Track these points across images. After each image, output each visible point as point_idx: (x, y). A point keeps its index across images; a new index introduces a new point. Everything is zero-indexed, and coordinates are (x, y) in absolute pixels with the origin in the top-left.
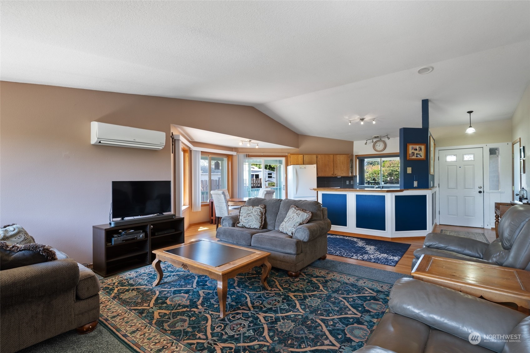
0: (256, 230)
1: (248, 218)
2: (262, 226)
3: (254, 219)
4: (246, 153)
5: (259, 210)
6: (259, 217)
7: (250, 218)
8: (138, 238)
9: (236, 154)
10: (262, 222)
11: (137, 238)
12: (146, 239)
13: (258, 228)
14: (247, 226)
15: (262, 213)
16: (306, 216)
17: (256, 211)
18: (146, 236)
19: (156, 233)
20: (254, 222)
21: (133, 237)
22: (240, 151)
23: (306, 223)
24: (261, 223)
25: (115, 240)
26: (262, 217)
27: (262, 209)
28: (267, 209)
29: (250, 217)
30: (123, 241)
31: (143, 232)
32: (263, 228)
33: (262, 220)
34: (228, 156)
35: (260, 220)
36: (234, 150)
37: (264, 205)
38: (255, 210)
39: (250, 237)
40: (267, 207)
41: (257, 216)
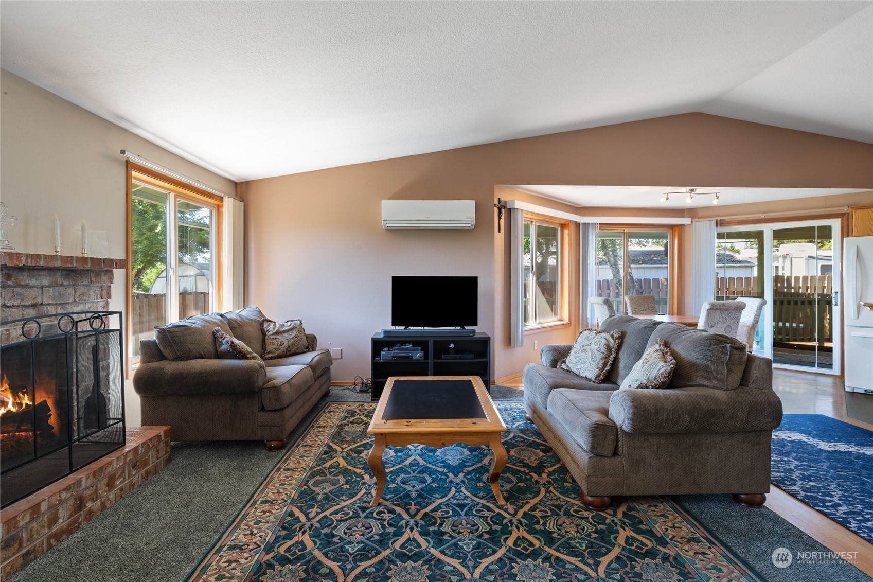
0: (589, 382)
1: (580, 354)
2: (601, 377)
3: (589, 359)
4: (717, 218)
5: (604, 341)
6: (599, 356)
7: (584, 355)
8: (414, 358)
9: (690, 223)
10: (604, 368)
11: (412, 357)
12: (427, 361)
13: (593, 379)
14: (575, 370)
15: (609, 348)
16: (660, 369)
17: (599, 341)
18: (426, 356)
19: (443, 355)
20: (588, 364)
21: (407, 355)
22: (700, 213)
23: (653, 388)
24: (602, 370)
25: (386, 355)
26: (606, 358)
27: (611, 340)
28: (625, 340)
29: (583, 353)
30: (393, 357)
31: (422, 350)
32: (603, 381)
33: (605, 365)
34: (672, 228)
35: (602, 362)
36: (686, 213)
37: (622, 332)
38: (597, 340)
39: (547, 391)
40: (627, 336)
41: (596, 352)
